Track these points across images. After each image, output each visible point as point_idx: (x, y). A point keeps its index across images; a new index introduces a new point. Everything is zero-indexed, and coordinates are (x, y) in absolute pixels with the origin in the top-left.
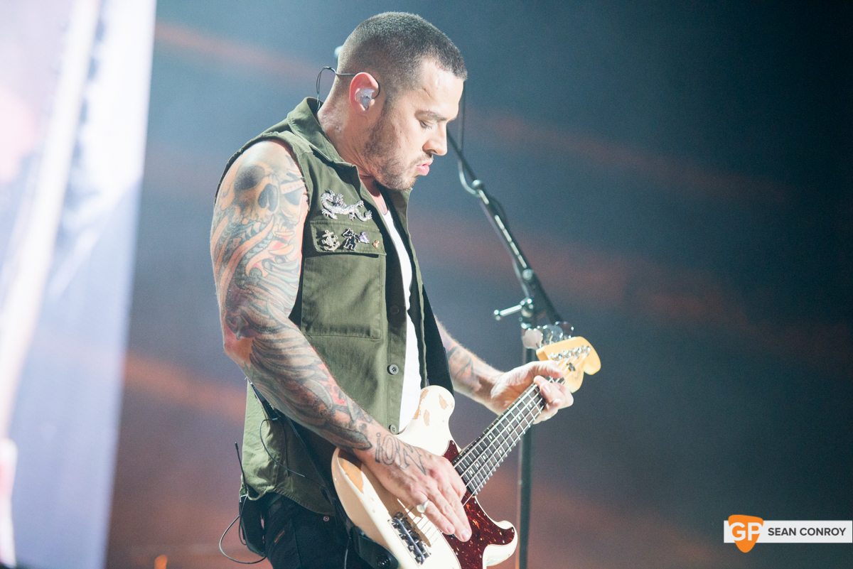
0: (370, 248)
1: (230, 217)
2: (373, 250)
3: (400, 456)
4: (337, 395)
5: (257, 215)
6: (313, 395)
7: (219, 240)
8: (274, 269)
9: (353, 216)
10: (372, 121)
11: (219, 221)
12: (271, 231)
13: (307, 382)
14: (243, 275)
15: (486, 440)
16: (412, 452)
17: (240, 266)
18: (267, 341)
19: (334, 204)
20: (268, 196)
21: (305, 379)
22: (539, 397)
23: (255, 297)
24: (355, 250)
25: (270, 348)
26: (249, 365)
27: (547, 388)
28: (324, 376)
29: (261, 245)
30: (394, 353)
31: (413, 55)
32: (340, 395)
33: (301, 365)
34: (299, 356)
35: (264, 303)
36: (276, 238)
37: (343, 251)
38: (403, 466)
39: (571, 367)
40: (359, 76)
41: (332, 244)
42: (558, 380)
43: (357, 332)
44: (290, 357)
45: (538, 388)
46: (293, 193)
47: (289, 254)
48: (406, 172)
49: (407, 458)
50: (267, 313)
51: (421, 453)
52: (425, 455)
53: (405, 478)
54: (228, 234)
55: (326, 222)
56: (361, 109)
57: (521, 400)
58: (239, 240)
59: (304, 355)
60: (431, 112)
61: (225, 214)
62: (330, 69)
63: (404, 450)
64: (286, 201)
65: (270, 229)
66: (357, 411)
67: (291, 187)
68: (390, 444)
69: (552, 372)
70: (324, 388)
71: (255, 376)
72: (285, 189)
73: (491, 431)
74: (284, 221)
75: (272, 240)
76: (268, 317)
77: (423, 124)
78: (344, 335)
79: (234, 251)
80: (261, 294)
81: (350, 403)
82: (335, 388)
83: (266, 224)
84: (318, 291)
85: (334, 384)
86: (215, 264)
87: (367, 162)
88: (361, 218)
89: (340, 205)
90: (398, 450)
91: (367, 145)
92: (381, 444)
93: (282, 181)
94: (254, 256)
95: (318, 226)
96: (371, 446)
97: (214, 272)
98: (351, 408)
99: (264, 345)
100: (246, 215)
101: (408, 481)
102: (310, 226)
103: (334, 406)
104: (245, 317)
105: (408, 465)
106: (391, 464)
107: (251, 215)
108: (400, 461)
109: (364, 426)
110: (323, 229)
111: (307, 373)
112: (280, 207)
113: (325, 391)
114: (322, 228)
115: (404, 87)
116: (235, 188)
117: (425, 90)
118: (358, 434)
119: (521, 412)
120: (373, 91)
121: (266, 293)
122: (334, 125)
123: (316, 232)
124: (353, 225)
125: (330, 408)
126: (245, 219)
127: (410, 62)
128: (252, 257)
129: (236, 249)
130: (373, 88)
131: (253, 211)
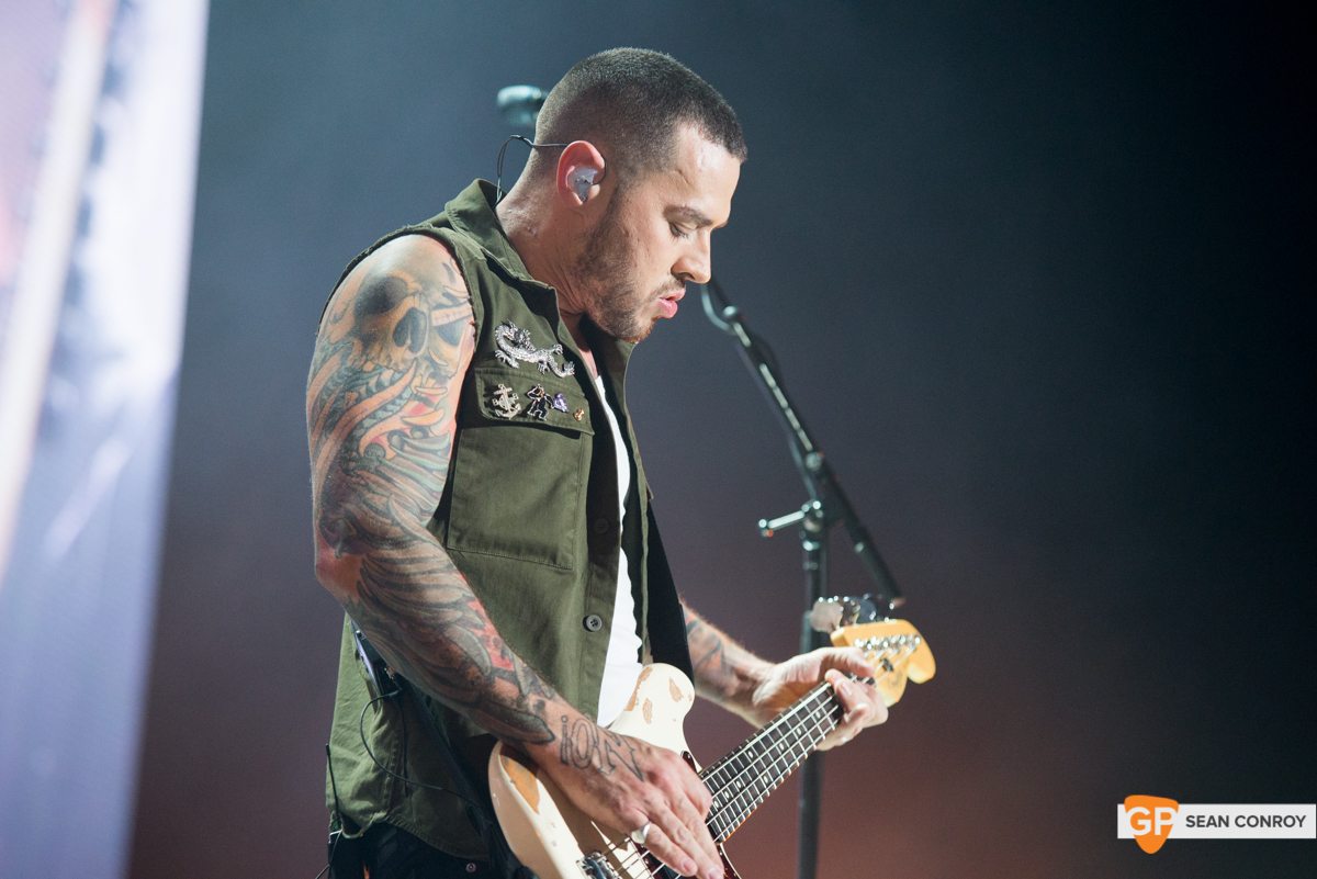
0: (570, 419)
1: (345, 356)
2: (573, 423)
3: (599, 752)
4: (498, 653)
5: (389, 357)
6: (460, 652)
7: (321, 392)
8: (406, 448)
9: (545, 366)
10: (590, 222)
11: (324, 361)
12: (409, 385)
13: (450, 630)
14: (354, 454)
15: (742, 757)
16: (619, 744)
17: (350, 440)
18: (386, 561)
19: (515, 344)
20: (410, 327)
21: (448, 625)
22: (833, 703)
23: (369, 490)
24: (546, 420)
25: (390, 573)
26: (356, 600)
27: (848, 689)
28: (478, 620)
29: (390, 407)
30: (596, 597)
31: (663, 115)
32: (503, 652)
33: (441, 600)
34: (438, 587)
35: (385, 499)
36: (415, 397)
37: (526, 420)
38: (605, 769)
39: (887, 666)
40: (574, 146)
41: (508, 407)
42: (867, 679)
43: (536, 554)
44: (423, 588)
45: (831, 688)
46: (451, 326)
47: (435, 424)
48: (642, 308)
49: (612, 755)
50: (387, 514)
51: (634, 746)
52: (640, 749)
53: (609, 788)
54: (336, 384)
55: (501, 371)
56: (576, 201)
57: (804, 704)
58: (355, 395)
59: (447, 585)
60: (689, 209)
61: (335, 351)
62: (522, 139)
63: (606, 742)
64: (439, 338)
65: (408, 381)
66: (530, 680)
67: (448, 316)
68: (583, 736)
69: (856, 665)
70: (477, 641)
71: (365, 619)
72: (439, 318)
73: (750, 745)
74: (432, 370)
75: (409, 399)
76: (389, 521)
77: (676, 230)
78: (516, 557)
79: (344, 413)
80: (380, 485)
81: (518, 665)
82: (495, 640)
83: (403, 373)
84: (479, 481)
85: (495, 636)
86: (313, 431)
87: (579, 288)
88: (557, 371)
89: (524, 347)
90: (596, 744)
91: (580, 260)
92: (569, 734)
93: (434, 305)
94: (376, 424)
95: (486, 377)
96: (554, 737)
97: (310, 443)
98: (520, 675)
99: (380, 567)
100: (370, 357)
101: (614, 792)
102: (474, 377)
103: (495, 671)
104: (351, 522)
105: (613, 767)
106: (586, 767)
107: (379, 357)
108: (601, 760)
109: (541, 705)
110: (495, 382)
111: (452, 615)
112: (428, 348)
113: (480, 645)
114: (494, 379)
115: (648, 167)
116: (356, 310)
117: (680, 172)
118: (530, 718)
119: (802, 723)
120: (595, 172)
121: (388, 485)
122: (525, 225)
123: (483, 386)
124: (544, 382)
125: (486, 674)
126: (369, 363)
127: (658, 126)
128: (373, 426)
129: (348, 410)
130: (596, 166)
131: (384, 350)
